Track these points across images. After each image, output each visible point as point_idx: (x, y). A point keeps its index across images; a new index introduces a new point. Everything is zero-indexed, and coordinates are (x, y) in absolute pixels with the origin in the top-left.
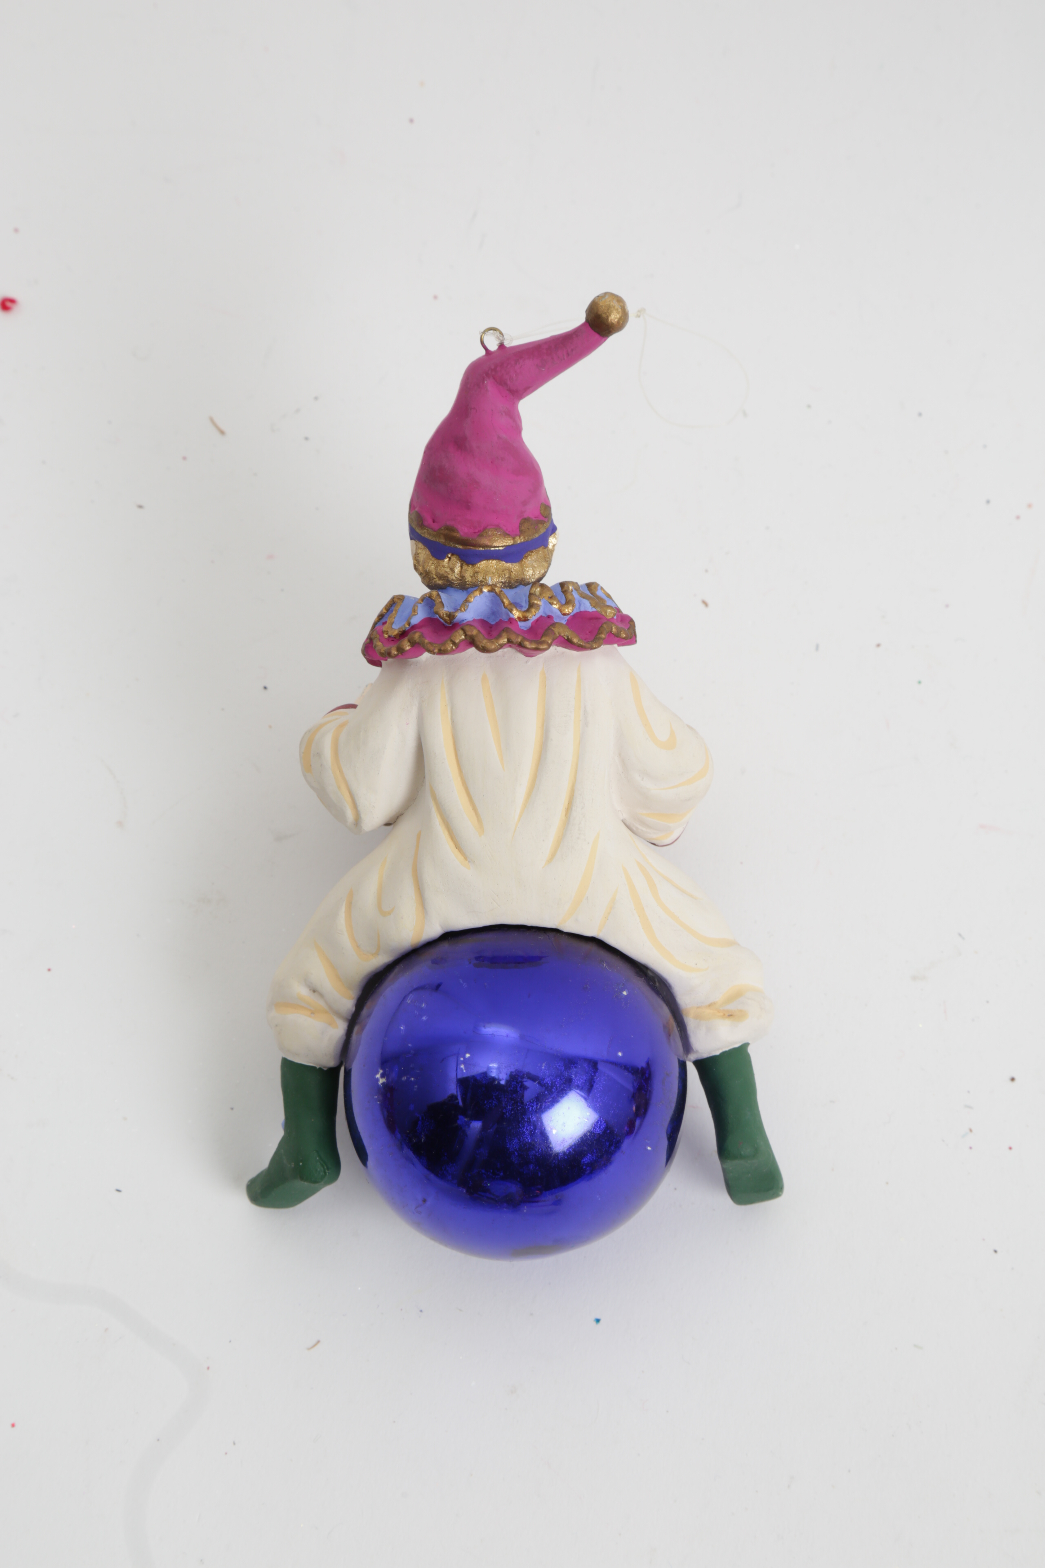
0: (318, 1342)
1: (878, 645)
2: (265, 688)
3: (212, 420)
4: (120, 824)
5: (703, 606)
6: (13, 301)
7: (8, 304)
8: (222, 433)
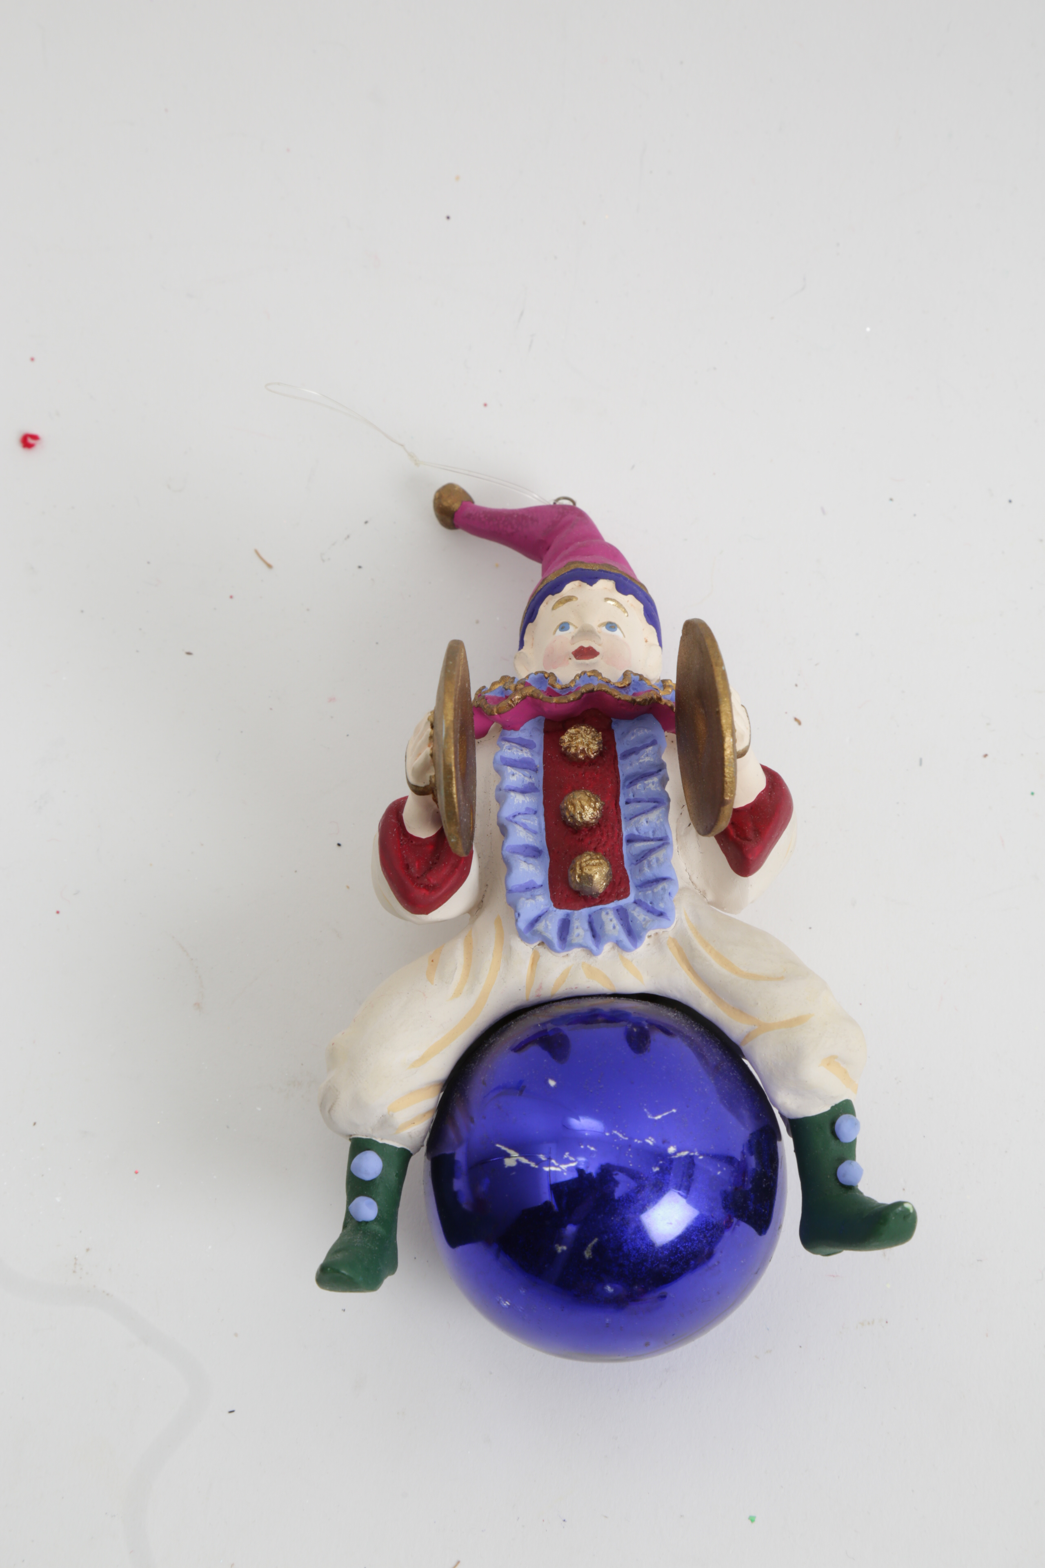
0: (458, 1562)
1: (986, 756)
2: (339, 845)
3: (257, 552)
4: (197, 1005)
5: (796, 723)
6: (35, 437)
7: (30, 441)
8: (270, 566)
